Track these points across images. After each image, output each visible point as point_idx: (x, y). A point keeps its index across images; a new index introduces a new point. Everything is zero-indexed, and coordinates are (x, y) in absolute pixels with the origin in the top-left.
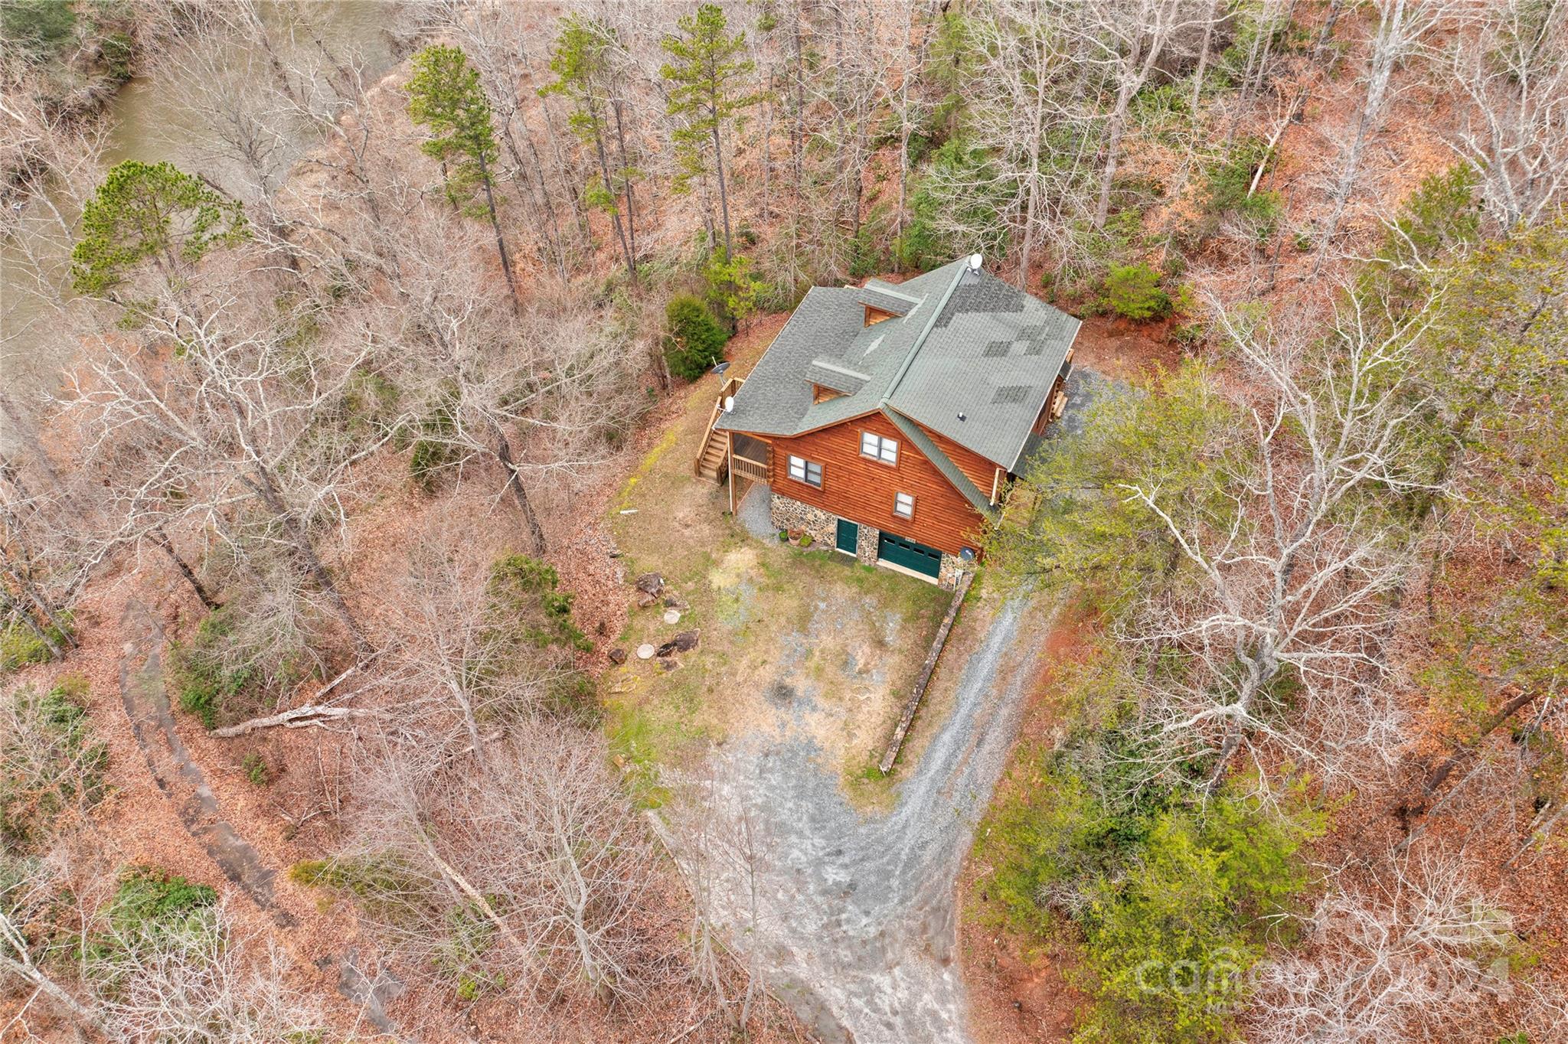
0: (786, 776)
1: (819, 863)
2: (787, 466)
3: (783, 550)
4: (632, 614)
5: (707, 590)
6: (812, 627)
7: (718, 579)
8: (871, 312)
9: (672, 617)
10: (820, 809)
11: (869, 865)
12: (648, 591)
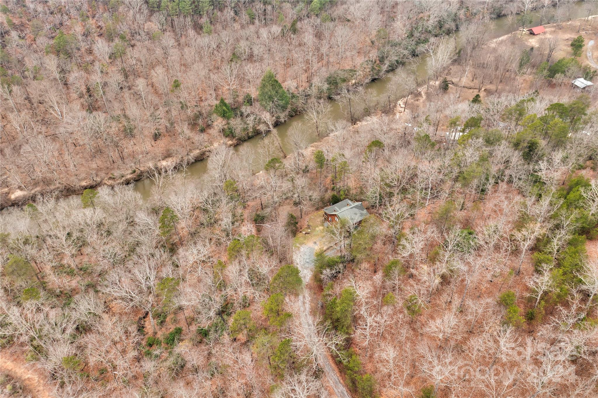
0: (310, 250)
1: (307, 259)
2: (329, 218)
4: (306, 228)
5: (315, 229)
6: (323, 238)
9: (309, 230)
10: (311, 255)
12: (309, 227)
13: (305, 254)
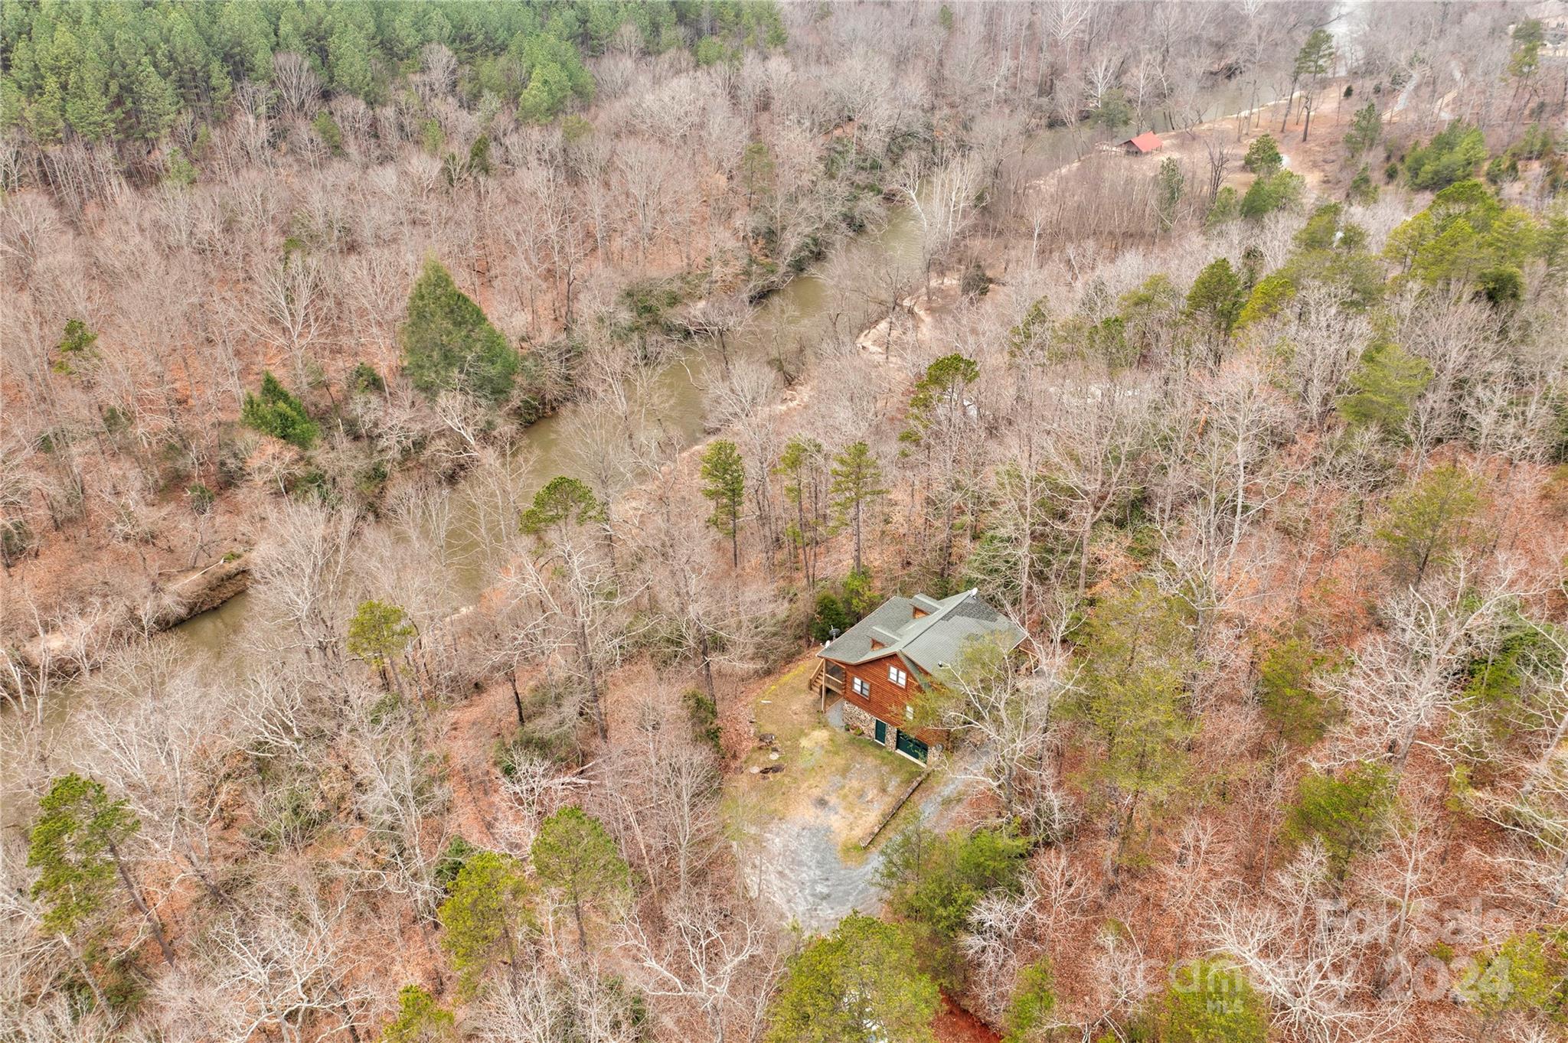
0: (811, 840)
1: (814, 882)
2: (852, 684)
3: (846, 735)
4: (753, 750)
5: (797, 747)
6: (849, 775)
7: (804, 742)
8: (917, 610)
9: (774, 756)
10: (824, 858)
11: (841, 888)
12: (765, 742)
13: (797, 863)
